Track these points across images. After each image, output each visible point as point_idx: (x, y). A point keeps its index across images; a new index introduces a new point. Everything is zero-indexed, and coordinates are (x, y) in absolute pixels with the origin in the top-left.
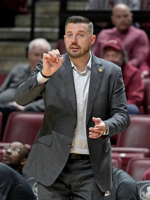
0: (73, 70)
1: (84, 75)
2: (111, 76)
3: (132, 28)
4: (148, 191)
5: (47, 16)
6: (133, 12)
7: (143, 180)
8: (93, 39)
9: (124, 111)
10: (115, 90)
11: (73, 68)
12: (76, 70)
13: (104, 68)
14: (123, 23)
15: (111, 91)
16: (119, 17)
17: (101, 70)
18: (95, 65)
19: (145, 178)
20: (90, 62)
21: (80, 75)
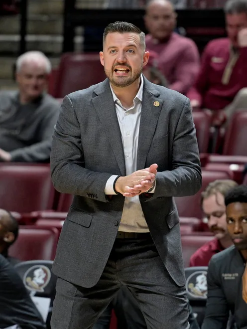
0: (116, 105)
1: (133, 112)
2: (172, 112)
3: (175, 36)
4: (197, 283)
5: (45, 18)
6: (178, 11)
7: (191, 265)
8: (146, 58)
9: (192, 164)
10: (178, 133)
11: (116, 102)
12: (121, 105)
13: (162, 100)
14: (163, 28)
15: (173, 135)
16: (156, 17)
17: (157, 104)
18: (148, 97)
19: (193, 262)
20: (140, 92)
21: (127, 112)
